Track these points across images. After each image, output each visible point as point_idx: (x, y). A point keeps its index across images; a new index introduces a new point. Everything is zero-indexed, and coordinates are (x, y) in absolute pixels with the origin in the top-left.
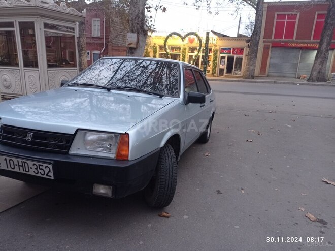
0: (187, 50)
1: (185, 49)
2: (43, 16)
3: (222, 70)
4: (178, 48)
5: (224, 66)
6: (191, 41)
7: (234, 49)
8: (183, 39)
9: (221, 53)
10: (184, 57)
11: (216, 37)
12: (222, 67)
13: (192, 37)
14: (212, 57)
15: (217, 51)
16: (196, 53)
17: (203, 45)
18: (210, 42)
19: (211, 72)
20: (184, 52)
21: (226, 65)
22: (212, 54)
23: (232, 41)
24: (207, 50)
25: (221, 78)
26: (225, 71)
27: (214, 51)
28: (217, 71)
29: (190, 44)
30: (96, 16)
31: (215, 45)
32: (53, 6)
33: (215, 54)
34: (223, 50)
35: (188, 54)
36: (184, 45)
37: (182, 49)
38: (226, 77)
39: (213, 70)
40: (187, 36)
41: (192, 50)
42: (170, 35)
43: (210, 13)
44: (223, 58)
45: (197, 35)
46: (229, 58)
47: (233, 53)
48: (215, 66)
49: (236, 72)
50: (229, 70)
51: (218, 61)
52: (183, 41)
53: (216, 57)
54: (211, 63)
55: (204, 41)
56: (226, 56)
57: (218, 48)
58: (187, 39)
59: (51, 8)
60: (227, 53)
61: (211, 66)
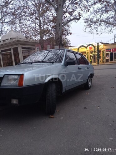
0: (89, 53)
1: (88, 52)
2: (21, 44)
3: (107, 60)
4: (85, 52)
5: (109, 58)
6: (91, 48)
7: (113, 49)
8: (86, 48)
9: (106, 52)
10: (88, 56)
11: (102, 45)
12: (107, 58)
13: (90, 46)
14: (102, 54)
15: (104, 51)
16: (93, 53)
17: (96, 49)
18: (100, 47)
19: (102, 61)
20: (88, 54)
21: (109, 57)
22: (101, 53)
23: (111, 46)
24: (99, 51)
25: (107, 63)
26: (109, 60)
27: (102, 51)
28: (105, 60)
29: (90, 50)
30: (48, 44)
31: (103, 49)
32: (25, 39)
33: (103, 52)
34: (107, 50)
35: (89, 55)
36: (87, 51)
37: (86, 52)
38: (110, 63)
39: (103, 60)
40: (88, 46)
41: (92, 52)
42: (80, 47)
43: (98, 34)
44: (108, 54)
45: (92, 45)
46: (110, 53)
47: (112, 51)
48: (104, 58)
49: (115, 60)
50: (111, 59)
51: (105, 56)
52: (86, 49)
53: (104, 54)
54: (102, 57)
55: (96, 48)
56: (109, 53)
57: (104, 50)
58: (88, 47)
59: (24, 40)
60: (109, 52)
61: (102, 58)
